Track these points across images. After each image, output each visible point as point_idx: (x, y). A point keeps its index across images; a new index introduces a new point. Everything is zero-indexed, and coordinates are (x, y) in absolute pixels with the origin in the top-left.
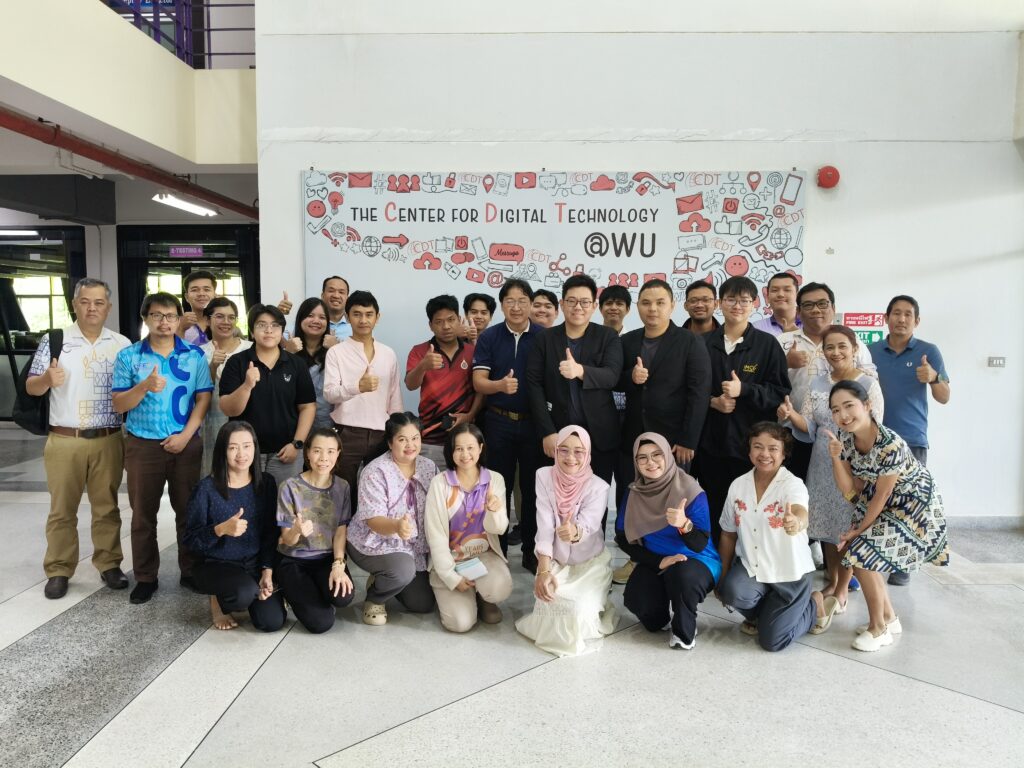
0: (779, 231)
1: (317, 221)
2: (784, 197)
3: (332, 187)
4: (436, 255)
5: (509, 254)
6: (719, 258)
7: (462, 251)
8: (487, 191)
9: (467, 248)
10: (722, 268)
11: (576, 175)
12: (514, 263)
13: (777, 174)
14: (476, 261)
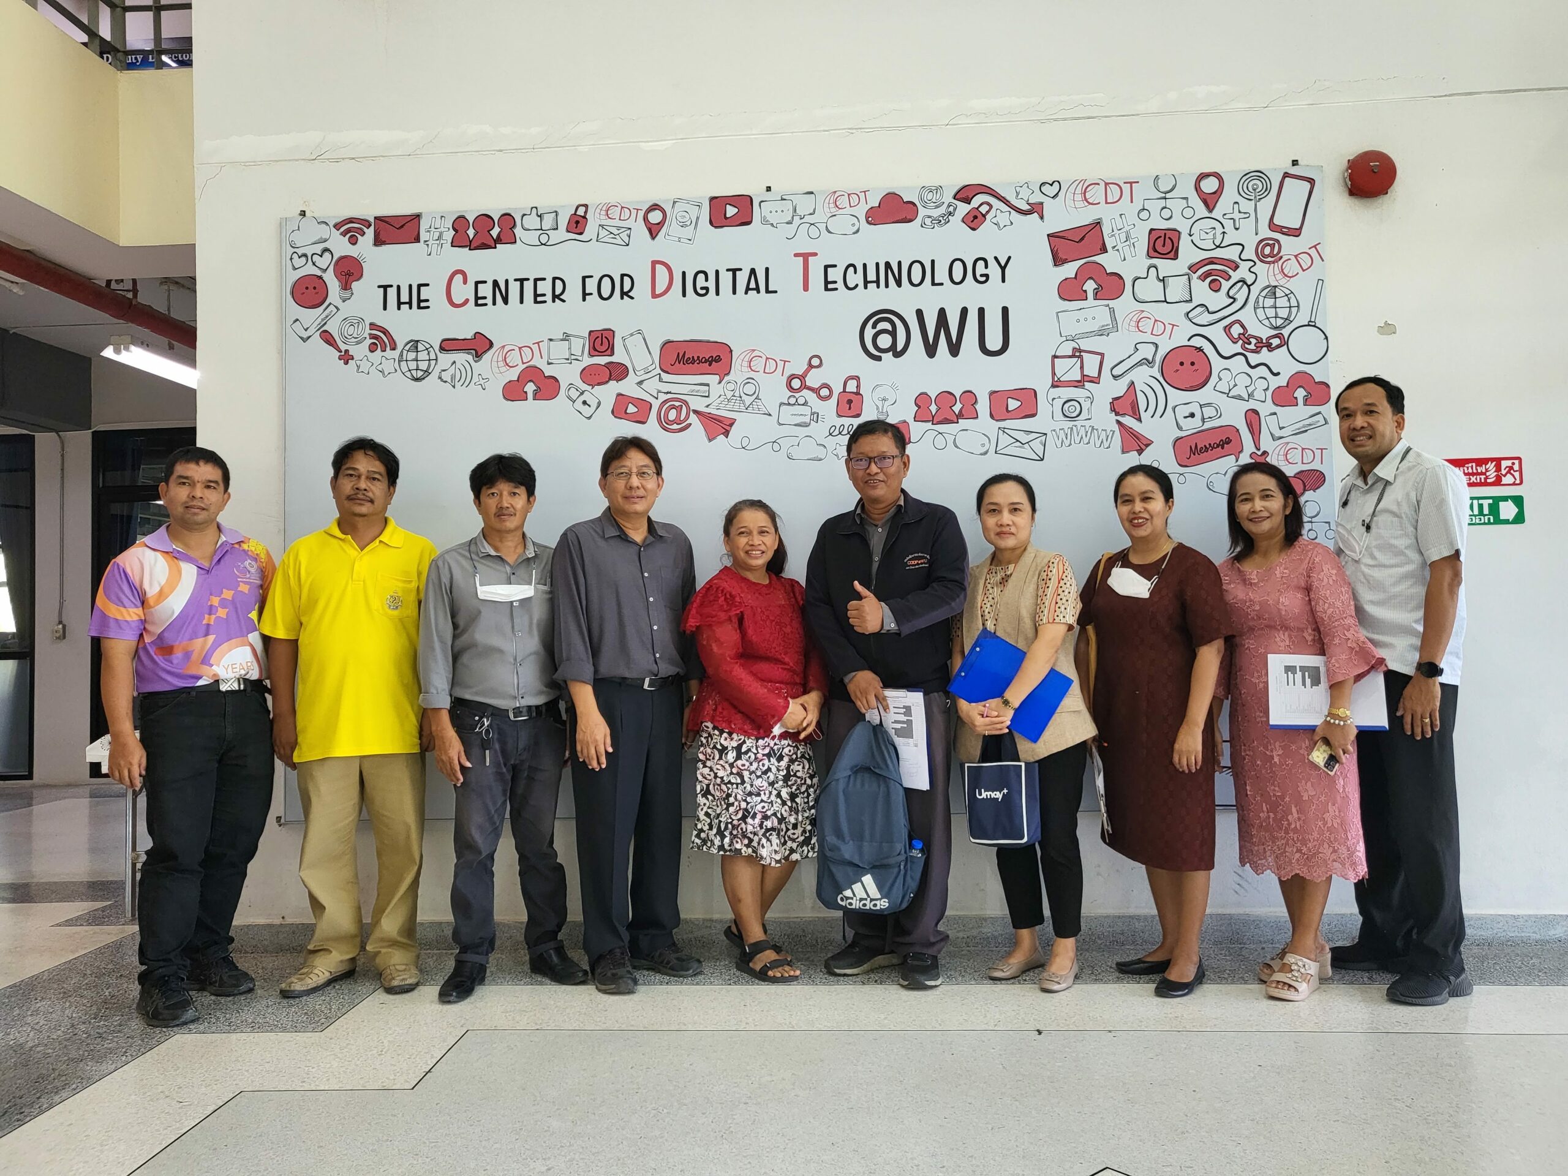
0: (1272, 291)
1: (311, 317)
2: (1276, 221)
3: (341, 246)
4: (548, 371)
5: (700, 361)
6: (1147, 352)
7: (603, 360)
8: (653, 236)
9: (612, 354)
10: (1155, 371)
11: (835, 197)
12: (712, 379)
13: (1260, 174)
14: (632, 378)
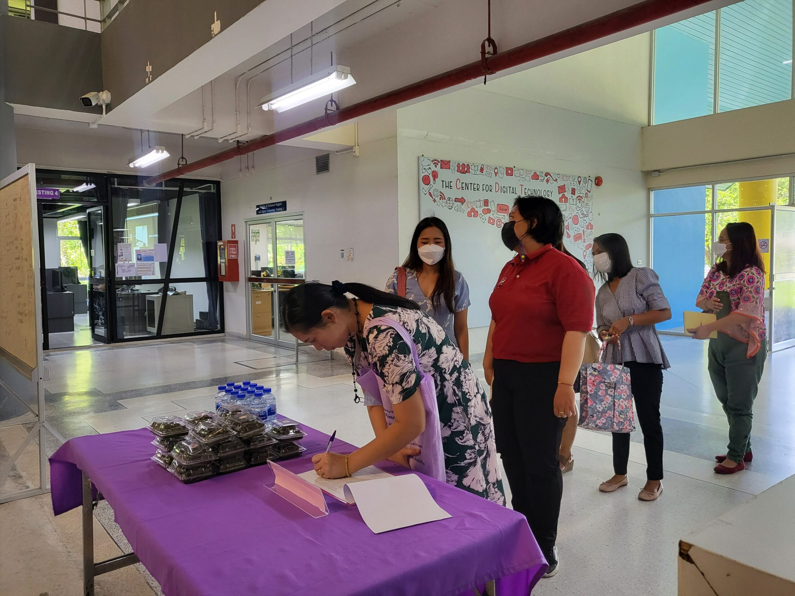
0: (587, 204)
1: (426, 187)
2: (588, 189)
3: (433, 168)
4: (476, 209)
6: (571, 216)
7: (486, 208)
8: (496, 176)
9: (488, 206)
10: (571, 220)
11: (526, 171)
13: (585, 178)
14: (492, 213)
